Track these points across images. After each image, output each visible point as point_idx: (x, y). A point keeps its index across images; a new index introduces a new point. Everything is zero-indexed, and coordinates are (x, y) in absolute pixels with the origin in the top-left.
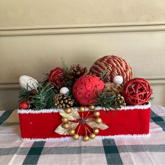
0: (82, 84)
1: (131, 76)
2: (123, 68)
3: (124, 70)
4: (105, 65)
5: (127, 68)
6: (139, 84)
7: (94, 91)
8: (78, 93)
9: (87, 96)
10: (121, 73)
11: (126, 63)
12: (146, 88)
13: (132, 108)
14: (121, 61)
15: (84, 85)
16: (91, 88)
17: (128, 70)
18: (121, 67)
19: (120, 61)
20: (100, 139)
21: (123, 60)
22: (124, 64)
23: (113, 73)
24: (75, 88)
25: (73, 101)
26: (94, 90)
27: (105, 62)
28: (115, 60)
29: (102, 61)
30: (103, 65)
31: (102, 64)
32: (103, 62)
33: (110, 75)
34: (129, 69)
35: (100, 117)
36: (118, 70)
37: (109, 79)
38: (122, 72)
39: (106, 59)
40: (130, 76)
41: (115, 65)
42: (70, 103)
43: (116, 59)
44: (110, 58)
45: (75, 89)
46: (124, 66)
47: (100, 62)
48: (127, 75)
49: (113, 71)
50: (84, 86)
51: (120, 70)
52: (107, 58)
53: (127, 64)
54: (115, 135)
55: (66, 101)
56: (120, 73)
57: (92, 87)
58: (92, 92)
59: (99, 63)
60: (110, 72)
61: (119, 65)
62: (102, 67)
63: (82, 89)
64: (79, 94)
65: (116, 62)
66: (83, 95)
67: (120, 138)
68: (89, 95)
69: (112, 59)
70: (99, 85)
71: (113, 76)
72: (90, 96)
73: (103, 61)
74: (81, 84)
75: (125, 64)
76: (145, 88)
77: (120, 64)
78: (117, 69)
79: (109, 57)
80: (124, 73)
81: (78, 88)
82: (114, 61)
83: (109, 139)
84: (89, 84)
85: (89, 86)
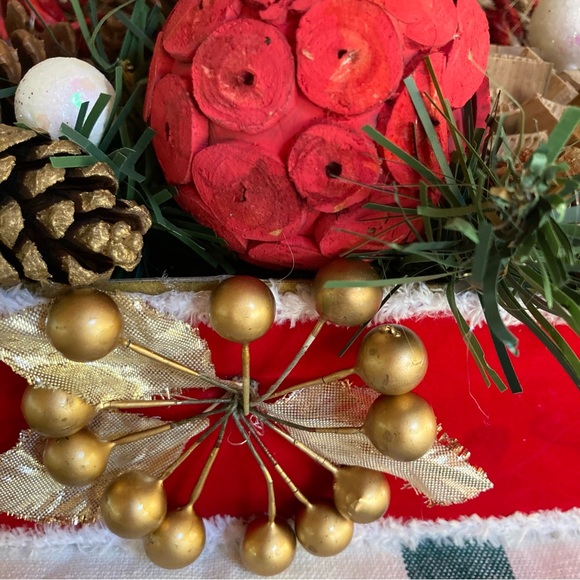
0: (248, 25)
7: (394, 121)
8: (197, 132)
9: (308, 178)
15: (272, 33)
16: (362, 81)
20: (390, 544)
24: (163, 74)
25: (134, 223)
26: (390, 103)
35: (426, 392)
42: (107, 248)
45: (169, 80)
50: (280, 44)
54: (519, 516)
55: (62, 217)
57: (374, 64)
58: (368, 122)
63: (249, 79)
64: (209, 142)
66: (254, 159)
67: (554, 535)
68: (335, 169)
70: (447, 49)
72: (347, 178)
74: (240, 16)
81: (201, 71)
83: (459, 542)
84: (345, 26)
85: (342, 53)
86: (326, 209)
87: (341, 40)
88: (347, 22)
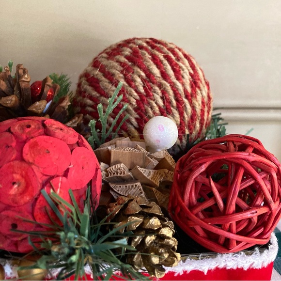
1: (206, 109)
2: (183, 84)
3: (185, 91)
4: (122, 72)
5: (195, 84)
6: (241, 173)
7: (37, 207)
10: (174, 102)
11: (193, 66)
12: (269, 186)
13: (206, 265)
14: (178, 59)
16: (22, 194)
17: (197, 90)
18: (175, 80)
19: (173, 57)
21: (186, 56)
22: (186, 71)
23: (149, 104)
26: (36, 200)
27: (123, 59)
28: (157, 53)
29: (115, 55)
30: (114, 71)
31: (112, 67)
32: (118, 61)
33: (136, 110)
34: (201, 86)
36: (164, 92)
37: (133, 120)
38: (177, 100)
39: (129, 50)
40: (202, 111)
41: (156, 71)
43: (161, 52)
44: (141, 47)
46: (187, 79)
47: (108, 59)
48: (193, 108)
49: (148, 95)
51: (171, 92)
52: (131, 45)
53: (198, 68)
56: (170, 102)
57: (27, 187)
58: (27, 208)
59: (105, 62)
60: (138, 98)
61: (171, 72)
62: (110, 77)
65: (161, 62)
69: (147, 50)
71: (146, 112)
72: (21, 228)
73: (118, 57)
75: (192, 72)
76: (266, 187)
77: (174, 70)
78: (160, 86)
79: (140, 42)
80: (186, 101)
82: (155, 59)
84: (15, 173)
85: (14, 183)
86: (15, 239)
87: (13, 178)
88: (16, 171)
